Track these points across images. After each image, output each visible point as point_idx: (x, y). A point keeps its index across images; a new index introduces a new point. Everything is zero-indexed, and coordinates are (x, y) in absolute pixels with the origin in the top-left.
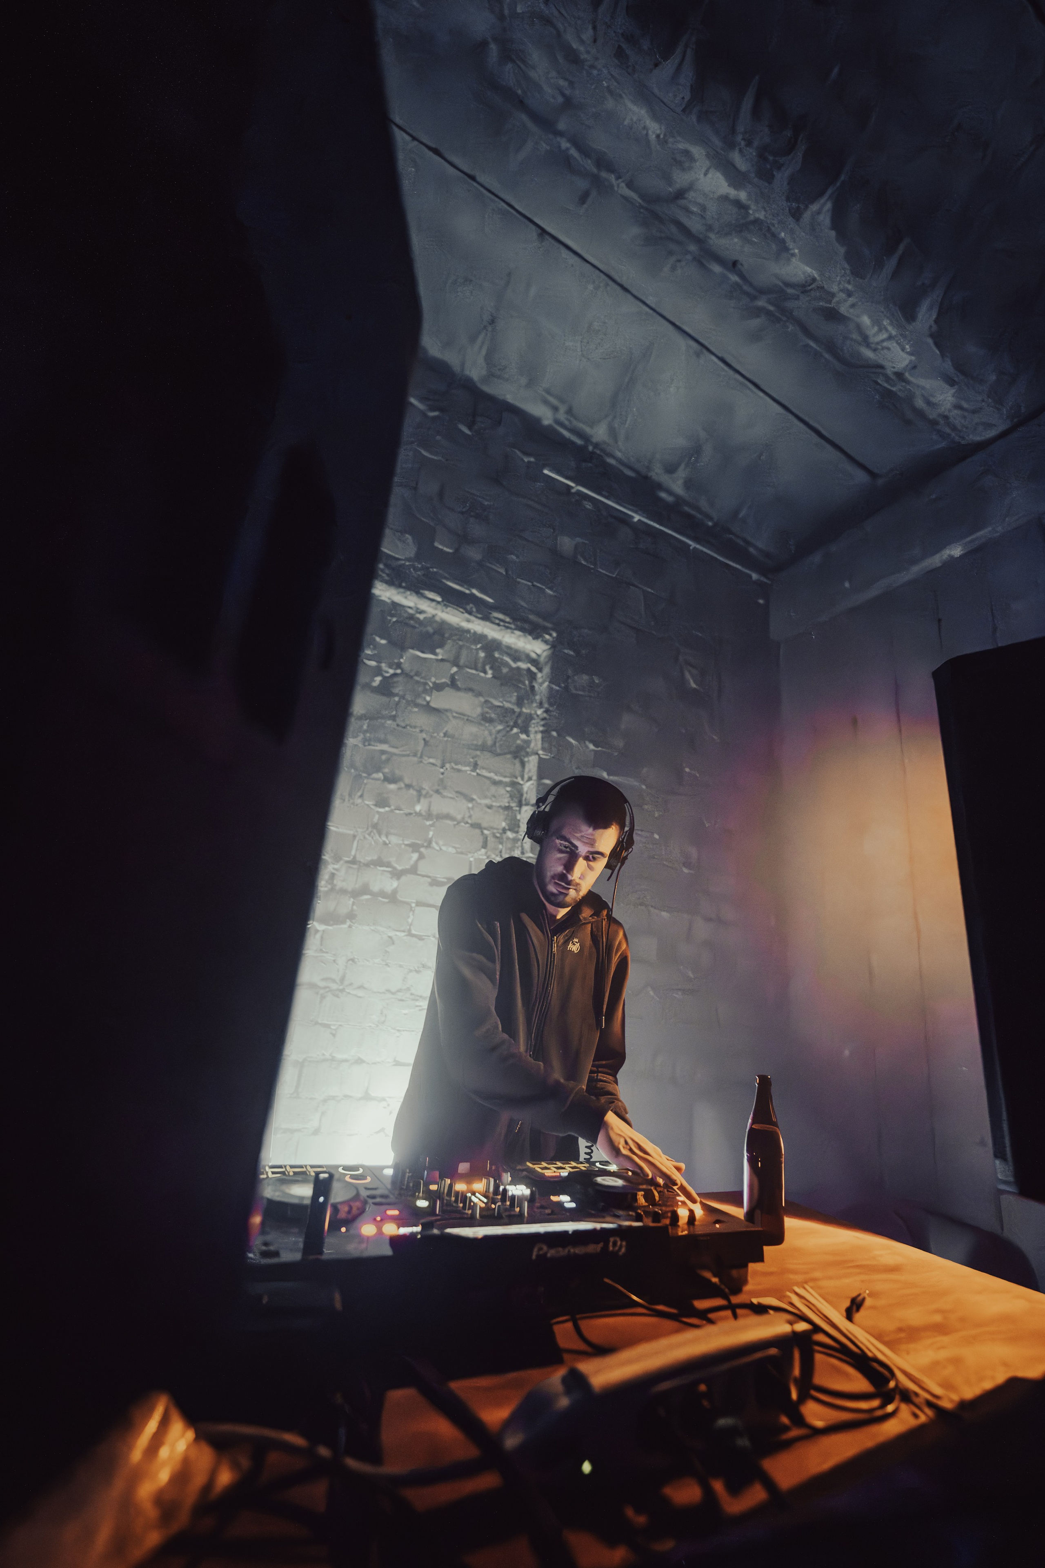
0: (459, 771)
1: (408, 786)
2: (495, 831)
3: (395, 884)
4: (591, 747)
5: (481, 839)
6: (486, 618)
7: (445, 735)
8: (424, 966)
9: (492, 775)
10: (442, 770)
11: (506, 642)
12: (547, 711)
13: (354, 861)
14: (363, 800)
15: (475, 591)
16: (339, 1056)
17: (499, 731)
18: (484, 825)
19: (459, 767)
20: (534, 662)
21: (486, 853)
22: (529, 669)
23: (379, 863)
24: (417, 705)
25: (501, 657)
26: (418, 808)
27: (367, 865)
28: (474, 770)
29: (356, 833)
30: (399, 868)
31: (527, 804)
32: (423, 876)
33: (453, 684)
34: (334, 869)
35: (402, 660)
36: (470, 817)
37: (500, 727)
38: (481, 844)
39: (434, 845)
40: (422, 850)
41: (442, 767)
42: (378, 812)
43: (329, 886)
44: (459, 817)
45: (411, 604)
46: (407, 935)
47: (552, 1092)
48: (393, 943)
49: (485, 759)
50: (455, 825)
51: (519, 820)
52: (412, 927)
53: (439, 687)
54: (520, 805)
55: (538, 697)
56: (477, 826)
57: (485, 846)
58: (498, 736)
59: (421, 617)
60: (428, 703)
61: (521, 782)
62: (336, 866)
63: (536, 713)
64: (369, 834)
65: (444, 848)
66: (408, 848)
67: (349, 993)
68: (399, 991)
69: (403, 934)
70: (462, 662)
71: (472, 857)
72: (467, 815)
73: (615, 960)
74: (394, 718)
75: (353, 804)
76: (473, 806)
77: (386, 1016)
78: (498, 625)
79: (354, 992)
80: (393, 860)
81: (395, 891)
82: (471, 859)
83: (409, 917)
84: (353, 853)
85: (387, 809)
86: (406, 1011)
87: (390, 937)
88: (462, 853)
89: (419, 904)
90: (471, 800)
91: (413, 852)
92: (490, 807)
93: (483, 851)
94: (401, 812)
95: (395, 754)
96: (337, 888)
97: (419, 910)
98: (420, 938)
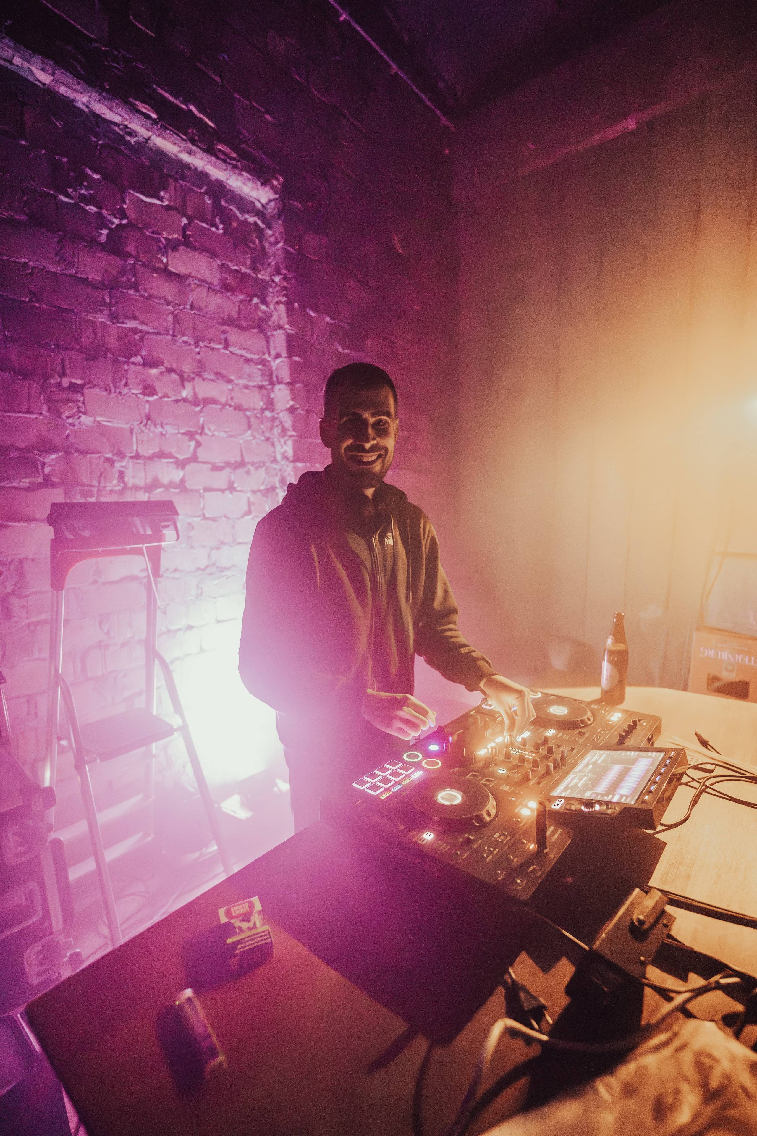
0: (213, 349)
1: (170, 370)
3: (181, 473)
4: (328, 319)
5: (245, 422)
6: (210, 151)
7: (192, 307)
8: (222, 543)
9: (243, 352)
10: (197, 350)
11: (231, 186)
12: (285, 278)
13: (137, 456)
14: (130, 389)
15: (192, 108)
16: (173, 628)
17: (241, 301)
18: (245, 406)
19: (212, 345)
20: (260, 214)
21: (252, 434)
22: (255, 223)
23: (161, 455)
24: (155, 269)
25: (227, 205)
26: (184, 394)
27: (151, 458)
28: (226, 348)
29: (132, 427)
30: (181, 457)
31: (280, 382)
32: (204, 463)
33: (186, 241)
34: (122, 467)
35: (125, 206)
36: (232, 398)
37: (242, 297)
38: (246, 427)
39: (206, 431)
40: (198, 437)
41: (197, 347)
42: (148, 401)
43: (122, 485)
44: (223, 400)
45: (117, 119)
46: (202, 520)
48: (193, 528)
49: (233, 335)
50: (221, 409)
51: (273, 399)
52: (205, 512)
53: (173, 246)
54: (272, 384)
55: (271, 260)
56: (238, 408)
57: (249, 427)
58: (242, 307)
59: (133, 140)
60: (166, 265)
61: (269, 359)
62: (123, 464)
63: (273, 281)
64: (145, 425)
65: (216, 433)
66: (184, 437)
67: (167, 577)
68: (207, 566)
69: (199, 519)
70: (190, 211)
71: (242, 439)
72: (229, 397)
74: (135, 287)
75: (120, 393)
76: (233, 387)
77: (202, 589)
78: (225, 161)
79: (172, 575)
80: (173, 451)
81: (182, 481)
82: (241, 442)
83: (200, 503)
84: (135, 448)
85: (155, 397)
86: (216, 582)
87: (189, 524)
89: (207, 490)
90: (230, 381)
91: (189, 440)
92: (246, 387)
94: (170, 399)
95: (147, 333)
96: (130, 485)
97: (207, 494)
98: (214, 520)
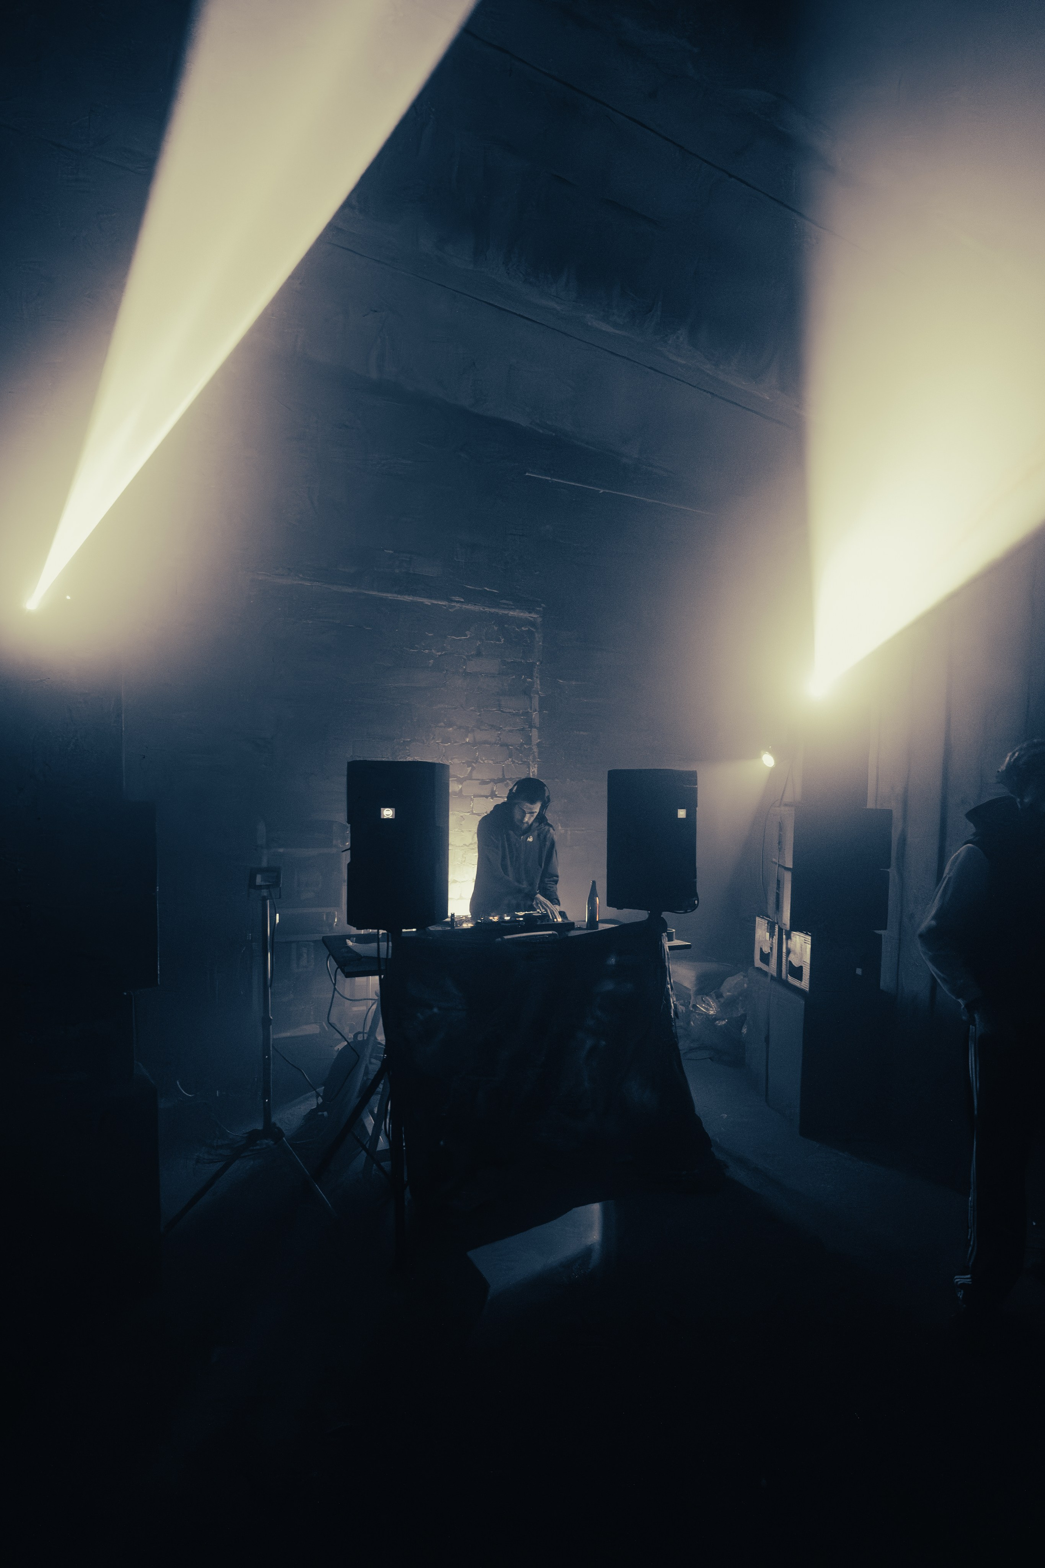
0: (489, 711)
1: (460, 728)
2: (516, 746)
3: (460, 787)
9: (511, 710)
10: (479, 713)
11: (513, 617)
15: (485, 588)
17: (513, 679)
18: (510, 743)
19: (490, 709)
20: (532, 626)
22: (529, 631)
24: (457, 673)
25: (509, 627)
26: (467, 740)
28: (499, 709)
31: (535, 727)
32: (475, 779)
33: (479, 654)
35: (445, 645)
36: (500, 739)
37: (514, 676)
39: (480, 760)
40: (473, 764)
41: (479, 711)
44: (493, 741)
47: (520, 891)
49: (505, 700)
50: (491, 747)
51: (529, 738)
52: (473, 809)
53: (470, 658)
54: (530, 728)
55: (536, 651)
56: (504, 745)
58: (512, 682)
60: (464, 670)
61: (529, 713)
65: (486, 761)
66: (465, 765)
73: (548, 843)
74: (445, 685)
75: (429, 744)
76: (501, 732)
77: (465, 858)
80: (457, 773)
81: (461, 790)
83: (470, 804)
85: (449, 743)
87: (462, 816)
88: (497, 763)
89: (475, 796)
90: (499, 729)
91: (468, 767)
92: (512, 731)
93: (510, 759)
94: (458, 744)
95: (449, 708)
